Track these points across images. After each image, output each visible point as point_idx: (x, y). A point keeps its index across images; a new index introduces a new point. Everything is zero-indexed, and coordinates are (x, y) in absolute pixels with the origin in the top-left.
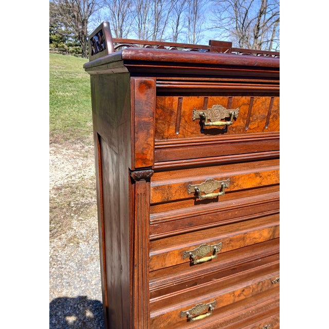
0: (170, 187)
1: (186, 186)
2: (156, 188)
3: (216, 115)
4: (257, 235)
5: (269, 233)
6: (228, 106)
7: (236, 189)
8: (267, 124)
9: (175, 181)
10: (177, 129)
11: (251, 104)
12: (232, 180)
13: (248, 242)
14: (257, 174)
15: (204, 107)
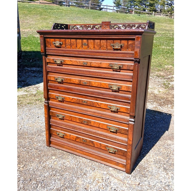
0: (50, 59)
1: (53, 60)
2: (48, 59)
3: (58, 43)
4: (74, 80)
5: (78, 81)
6: (60, 41)
7: (65, 63)
8: (71, 47)
9: (51, 58)
10: (50, 46)
11: (65, 41)
12: (64, 61)
13: (72, 82)
14: (71, 61)
15: (55, 41)
